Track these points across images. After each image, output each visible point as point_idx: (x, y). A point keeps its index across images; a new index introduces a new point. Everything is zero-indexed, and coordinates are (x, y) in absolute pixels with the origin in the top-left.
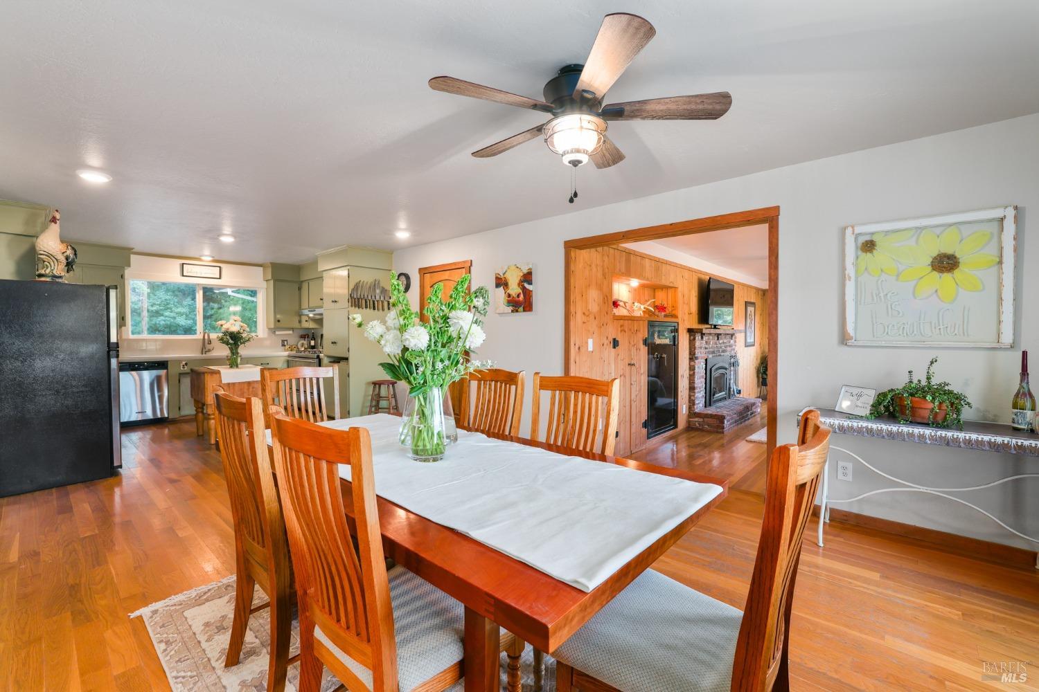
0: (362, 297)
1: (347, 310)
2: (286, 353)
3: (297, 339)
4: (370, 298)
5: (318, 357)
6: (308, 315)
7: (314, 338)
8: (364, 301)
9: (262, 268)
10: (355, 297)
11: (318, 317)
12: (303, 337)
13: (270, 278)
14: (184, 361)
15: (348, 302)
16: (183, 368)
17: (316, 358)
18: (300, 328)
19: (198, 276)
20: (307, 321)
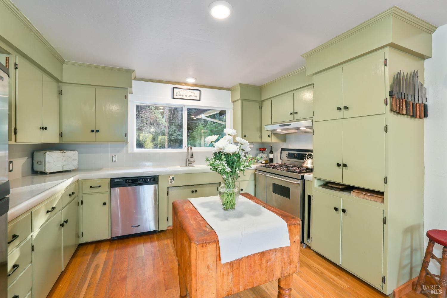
0: (403, 96)
1: (383, 116)
3: (257, 152)
4: (409, 99)
5: (302, 177)
6: (273, 130)
9: (230, 92)
10: (396, 96)
12: (261, 150)
13: (239, 98)
14: (172, 175)
15: (386, 104)
16: (171, 182)
17: (300, 179)
18: (260, 142)
19: (184, 98)
20: (269, 136)
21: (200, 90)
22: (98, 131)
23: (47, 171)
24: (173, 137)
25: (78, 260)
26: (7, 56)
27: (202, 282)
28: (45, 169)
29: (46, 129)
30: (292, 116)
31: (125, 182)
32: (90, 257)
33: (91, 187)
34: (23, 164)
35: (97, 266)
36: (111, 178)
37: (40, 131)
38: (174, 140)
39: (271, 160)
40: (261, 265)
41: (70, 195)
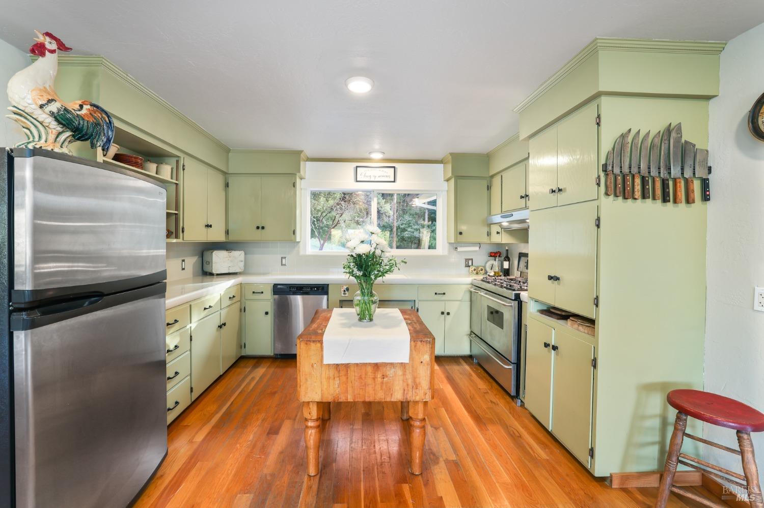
0: (634, 170)
1: (595, 203)
2: (469, 280)
3: (486, 257)
4: (654, 173)
5: (517, 297)
6: (499, 224)
7: (507, 258)
8: (638, 181)
9: (441, 165)
10: (617, 170)
11: (516, 226)
12: (493, 255)
13: (451, 175)
14: (346, 285)
15: (598, 185)
16: (344, 294)
17: (513, 298)
18: (489, 242)
19: (371, 180)
20: (498, 233)
21: (394, 167)
22: (263, 228)
23: (214, 272)
24: (406, 234)
25: (237, 370)
26: (177, 159)
27: (306, 379)
28: (212, 270)
29: (211, 226)
30: (523, 200)
31: (288, 290)
32: (249, 369)
33: (254, 292)
34: (194, 263)
35: (253, 379)
36: (275, 284)
37: (205, 229)
38: (408, 238)
39: (507, 272)
40: (374, 379)
41: (230, 298)
